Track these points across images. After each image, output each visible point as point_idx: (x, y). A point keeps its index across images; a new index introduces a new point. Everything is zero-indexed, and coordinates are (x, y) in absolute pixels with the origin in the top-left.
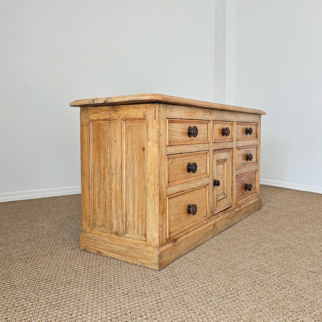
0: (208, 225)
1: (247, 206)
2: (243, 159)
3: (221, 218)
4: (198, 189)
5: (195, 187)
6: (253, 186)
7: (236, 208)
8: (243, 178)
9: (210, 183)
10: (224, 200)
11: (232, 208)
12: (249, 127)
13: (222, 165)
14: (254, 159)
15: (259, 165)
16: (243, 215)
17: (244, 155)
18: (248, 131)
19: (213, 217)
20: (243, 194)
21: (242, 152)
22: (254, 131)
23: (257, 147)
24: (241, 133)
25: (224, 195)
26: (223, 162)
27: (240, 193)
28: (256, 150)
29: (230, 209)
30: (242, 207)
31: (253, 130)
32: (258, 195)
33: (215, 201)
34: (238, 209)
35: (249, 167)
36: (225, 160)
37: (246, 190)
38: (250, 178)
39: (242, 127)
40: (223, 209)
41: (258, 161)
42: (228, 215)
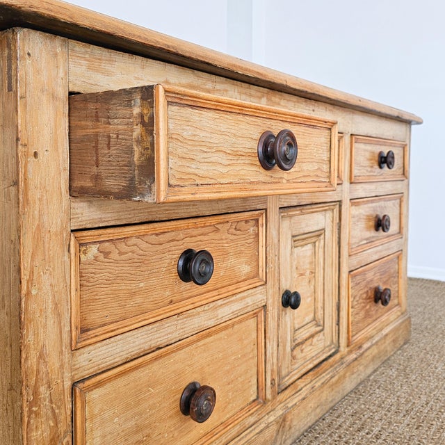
0: (263, 426)
1: (377, 343)
2: (368, 228)
3: (303, 393)
4: (226, 328)
5: (211, 323)
6: (393, 289)
7: (350, 352)
8: (370, 275)
9: (270, 302)
10: (315, 340)
11: (337, 356)
12: (385, 151)
13: (310, 246)
14: (393, 228)
15: (406, 240)
16: (366, 367)
17: (368, 218)
18: (385, 160)
19: (281, 397)
20: (367, 315)
21: (366, 210)
22: (398, 161)
23: (401, 198)
24: (367, 163)
25: (318, 325)
26: (313, 240)
27: (362, 314)
28: (398, 206)
29: (332, 359)
30: (365, 346)
31: (395, 156)
32: (403, 309)
33: (288, 349)
34: (353, 356)
35: (384, 246)
36: (319, 233)
37: (376, 301)
38: (385, 272)
39: (369, 147)
40: (311, 366)
41: (404, 231)
42: (325, 377)
